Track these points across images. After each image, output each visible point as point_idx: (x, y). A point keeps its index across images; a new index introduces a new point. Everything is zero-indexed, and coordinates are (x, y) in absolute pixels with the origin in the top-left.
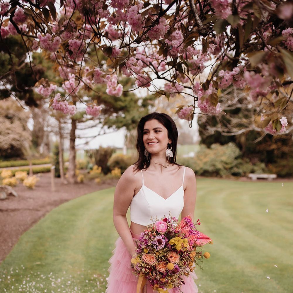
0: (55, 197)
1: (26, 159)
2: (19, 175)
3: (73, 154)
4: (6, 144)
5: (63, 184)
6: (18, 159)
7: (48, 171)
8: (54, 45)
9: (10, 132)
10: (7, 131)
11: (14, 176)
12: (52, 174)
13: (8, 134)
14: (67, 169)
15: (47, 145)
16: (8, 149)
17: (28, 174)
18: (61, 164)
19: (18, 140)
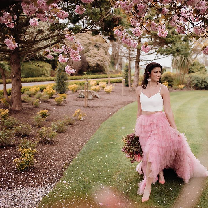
0: (124, 99)
1: (106, 74)
2: (101, 84)
3: (137, 72)
4: (94, 63)
5: (130, 91)
6: (101, 73)
7: (121, 82)
8: (129, 7)
9: (97, 55)
10: (94, 55)
11: (98, 84)
12: (123, 84)
13: (96, 57)
14: (133, 81)
15: (120, 64)
16: (95, 66)
17: (107, 83)
18: (129, 78)
19: (102, 61)
